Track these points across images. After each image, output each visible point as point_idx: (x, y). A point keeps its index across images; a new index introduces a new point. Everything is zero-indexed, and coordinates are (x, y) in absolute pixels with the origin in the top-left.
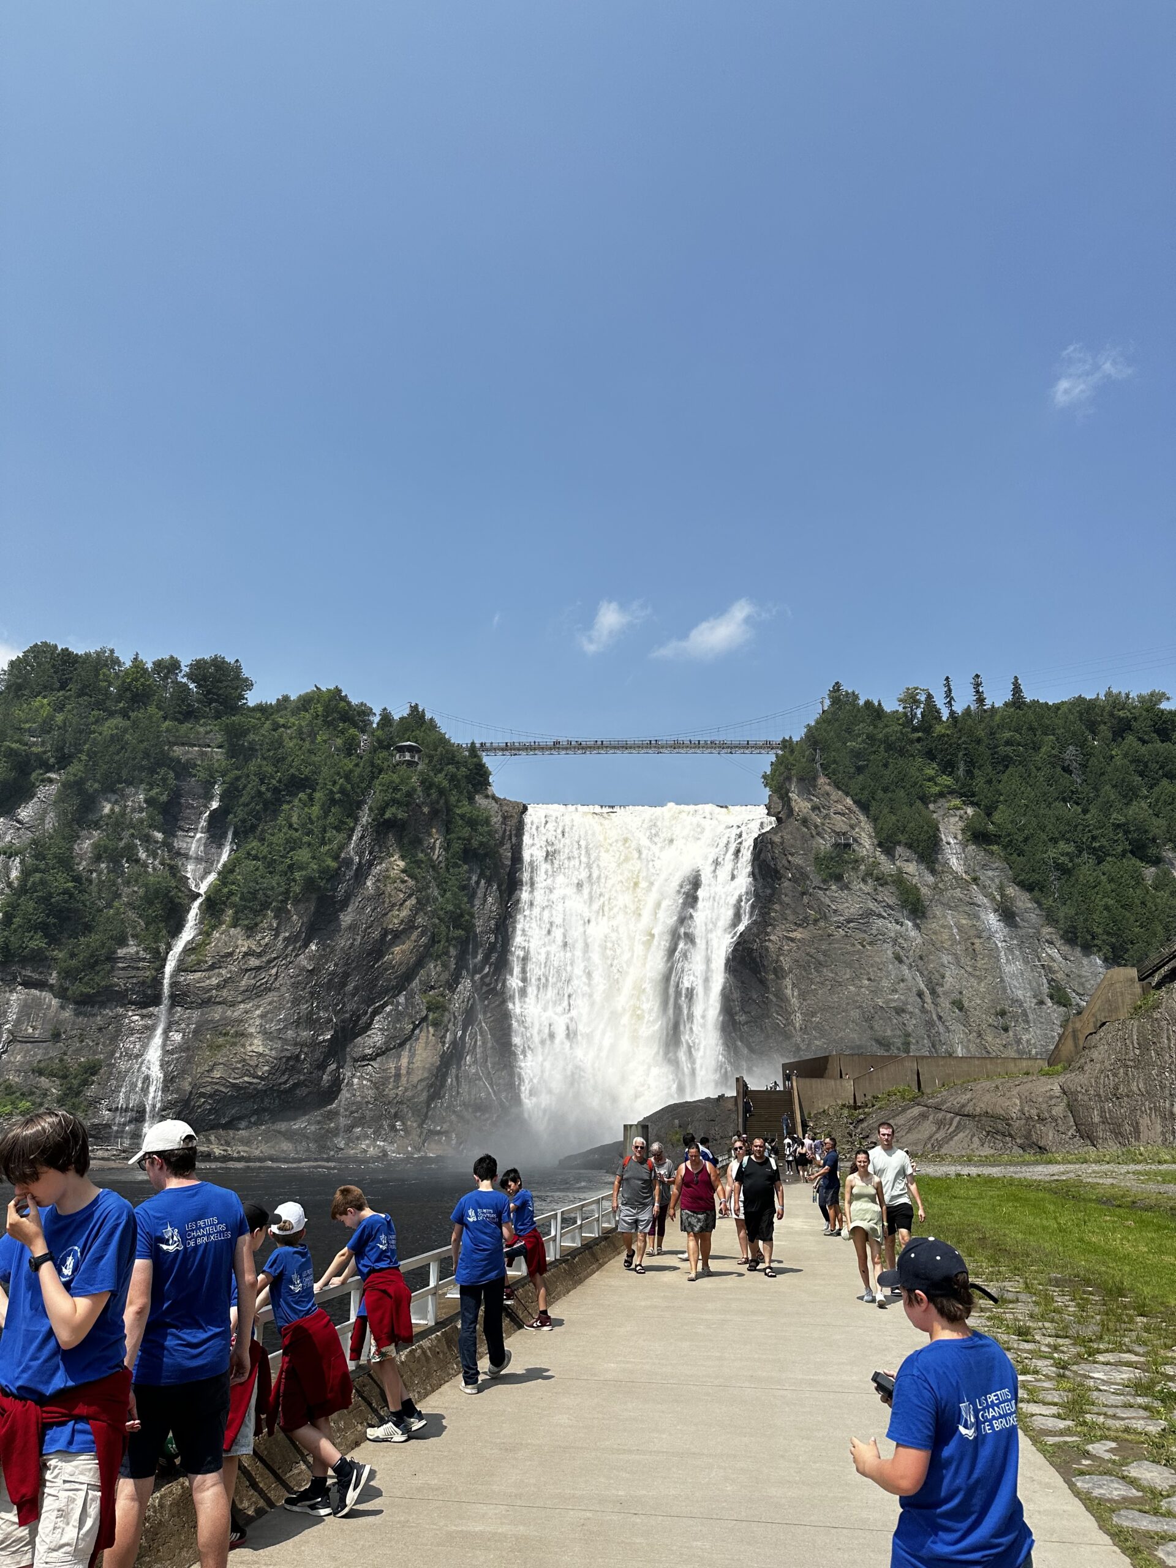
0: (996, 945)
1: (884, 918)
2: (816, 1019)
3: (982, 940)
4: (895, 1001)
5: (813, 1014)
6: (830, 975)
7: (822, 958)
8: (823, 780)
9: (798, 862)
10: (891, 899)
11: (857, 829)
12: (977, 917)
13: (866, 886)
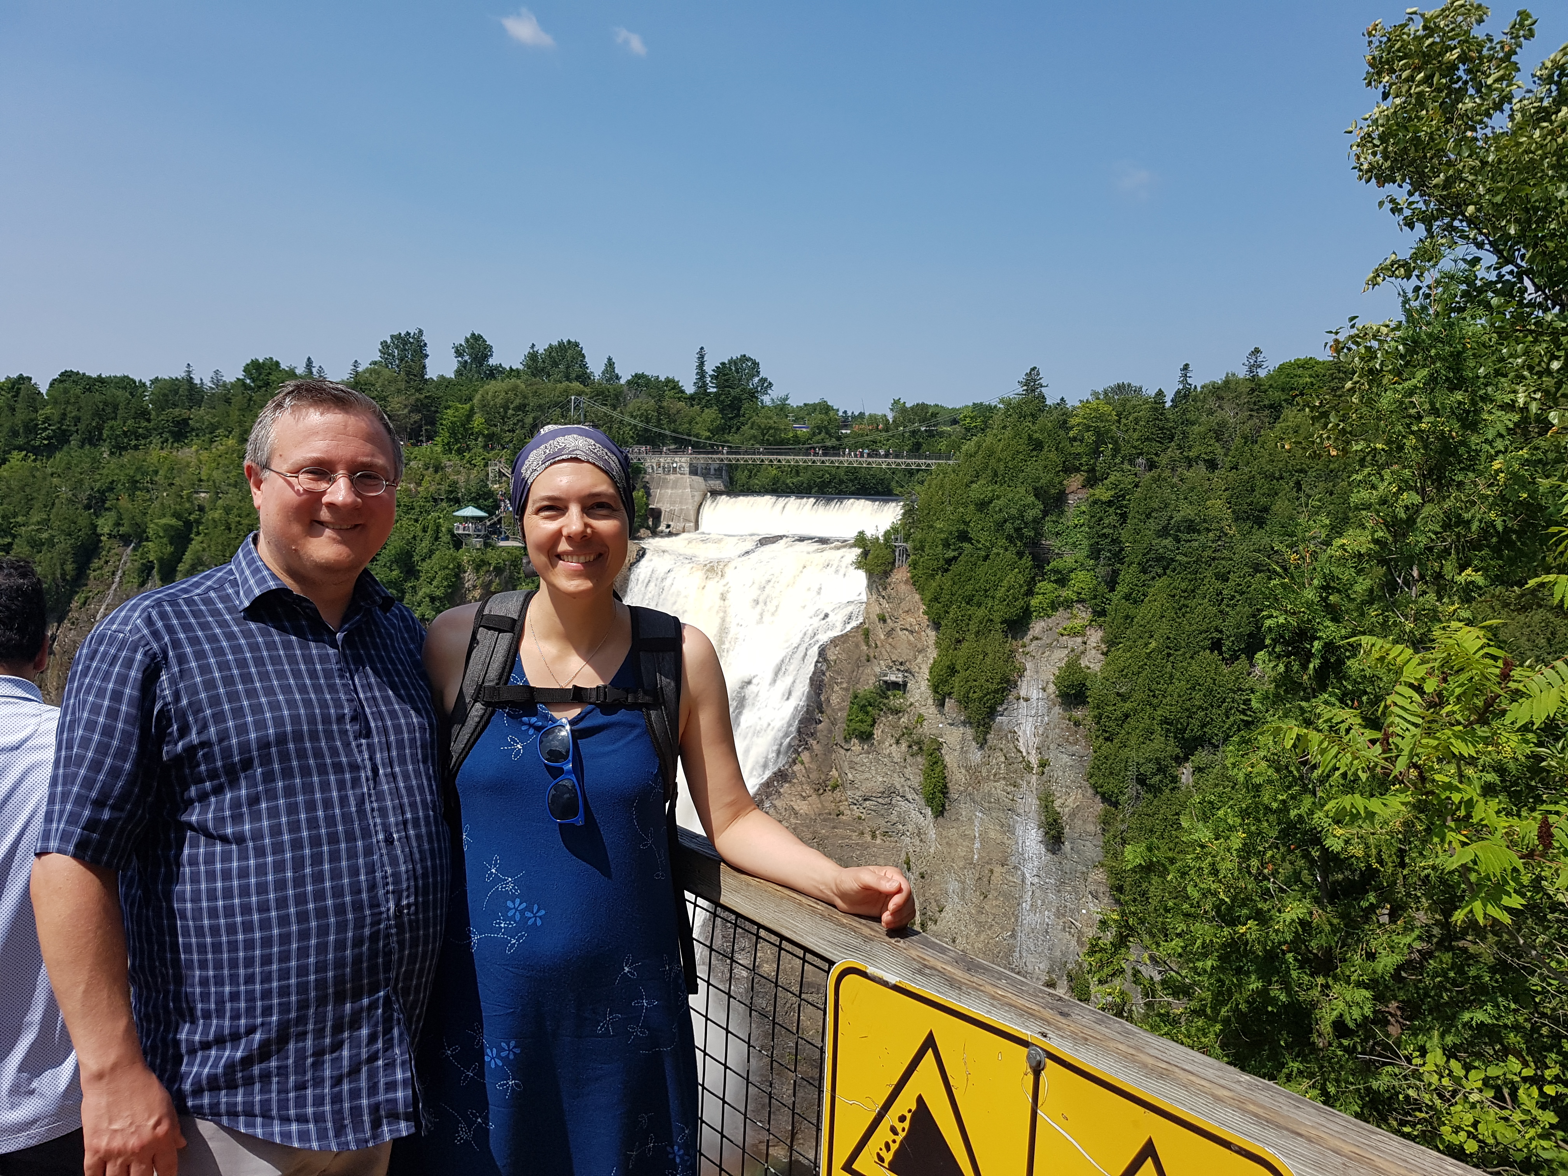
0: (1023, 879)
1: (907, 800)
3: (1006, 868)
8: (901, 575)
9: (835, 699)
10: (916, 780)
11: (920, 659)
12: (1009, 830)
13: (897, 752)
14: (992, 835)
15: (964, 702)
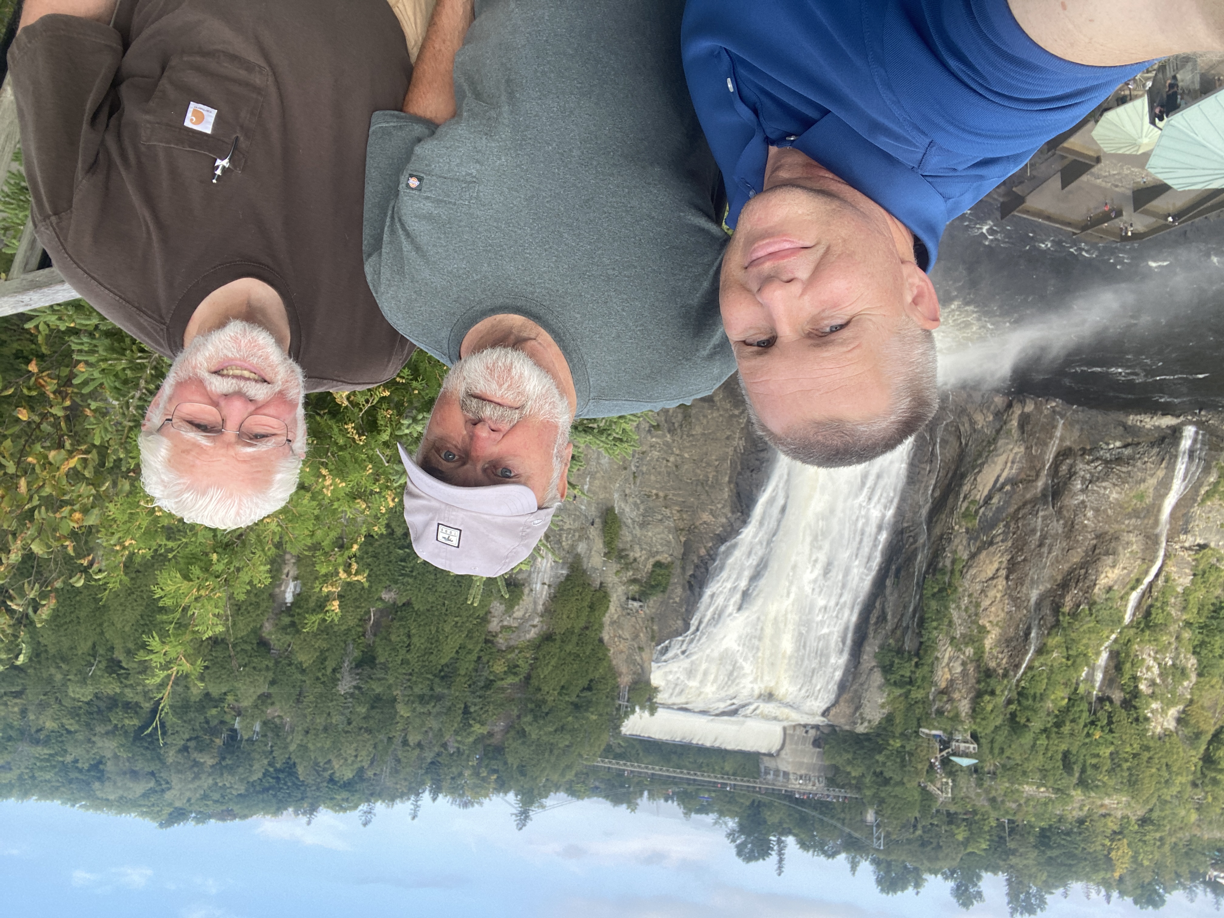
1: (632, 518)
2: (728, 433)
4: (657, 437)
5: (728, 438)
6: (698, 471)
7: (699, 488)
8: (625, 680)
9: (679, 591)
10: (624, 531)
13: (637, 553)
15: (586, 585)
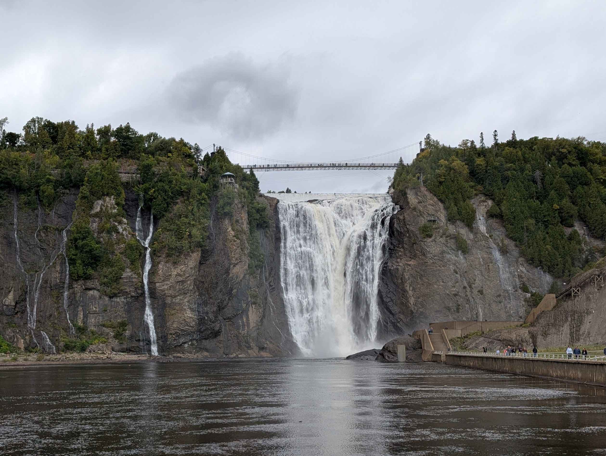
0: (498, 266)
1: (450, 254)
2: (420, 300)
3: (493, 264)
6: (426, 280)
8: (423, 189)
9: (412, 229)
11: (439, 213)
12: (491, 253)
13: (442, 239)
14: (485, 256)
